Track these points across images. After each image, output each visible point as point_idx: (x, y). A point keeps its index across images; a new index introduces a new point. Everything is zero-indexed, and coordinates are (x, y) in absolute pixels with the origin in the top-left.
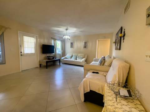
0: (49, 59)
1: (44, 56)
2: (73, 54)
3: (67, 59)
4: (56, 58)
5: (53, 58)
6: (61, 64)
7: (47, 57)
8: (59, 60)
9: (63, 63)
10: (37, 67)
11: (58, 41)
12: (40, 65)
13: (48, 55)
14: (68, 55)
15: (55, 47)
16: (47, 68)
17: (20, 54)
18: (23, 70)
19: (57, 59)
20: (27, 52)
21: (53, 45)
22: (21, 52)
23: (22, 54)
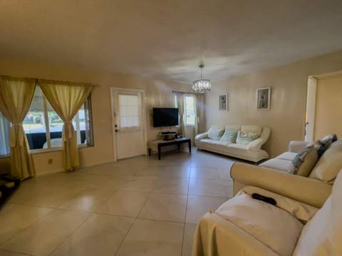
0: (166, 138)
1: (157, 131)
2: (227, 127)
3: (209, 138)
4: (181, 137)
5: (176, 137)
6: (194, 150)
7: (163, 133)
8: (189, 141)
9: (198, 150)
10: (144, 155)
11: (190, 96)
12: (150, 150)
13: (166, 129)
14: (212, 131)
15: (180, 111)
16: (160, 159)
17: (114, 129)
18: (119, 158)
19: (184, 139)
20: (125, 126)
21: (176, 107)
22: (116, 126)
23: (118, 128)
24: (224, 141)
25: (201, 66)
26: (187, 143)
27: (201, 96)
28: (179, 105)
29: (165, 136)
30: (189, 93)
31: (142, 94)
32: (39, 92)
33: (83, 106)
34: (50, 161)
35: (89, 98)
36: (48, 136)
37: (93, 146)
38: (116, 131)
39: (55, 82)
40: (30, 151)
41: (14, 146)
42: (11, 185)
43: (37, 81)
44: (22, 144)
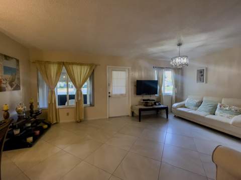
0: (146, 105)
1: (139, 98)
2: (204, 99)
3: (185, 107)
4: (160, 104)
5: (155, 104)
6: (171, 117)
7: (144, 100)
8: (166, 109)
9: (175, 116)
10: (128, 116)
11: (169, 70)
12: (133, 113)
13: (146, 97)
14: (190, 100)
15: (160, 82)
16: (140, 121)
18: (110, 116)
19: (162, 106)
21: (156, 79)
22: (109, 93)
23: (110, 95)
24: (202, 112)
25: (179, 45)
26: (165, 110)
27: (179, 70)
28: (158, 78)
29: (146, 102)
30: (168, 68)
31: (129, 70)
32: (64, 70)
33: (89, 79)
34: (68, 114)
35: (93, 73)
36: (68, 97)
37: (94, 106)
38: (109, 96)
39: (73, 64)
40: (58, 106)
41: (50, 103)
42: (46, 126)
43: (63, 64)
44: (53, 102)
